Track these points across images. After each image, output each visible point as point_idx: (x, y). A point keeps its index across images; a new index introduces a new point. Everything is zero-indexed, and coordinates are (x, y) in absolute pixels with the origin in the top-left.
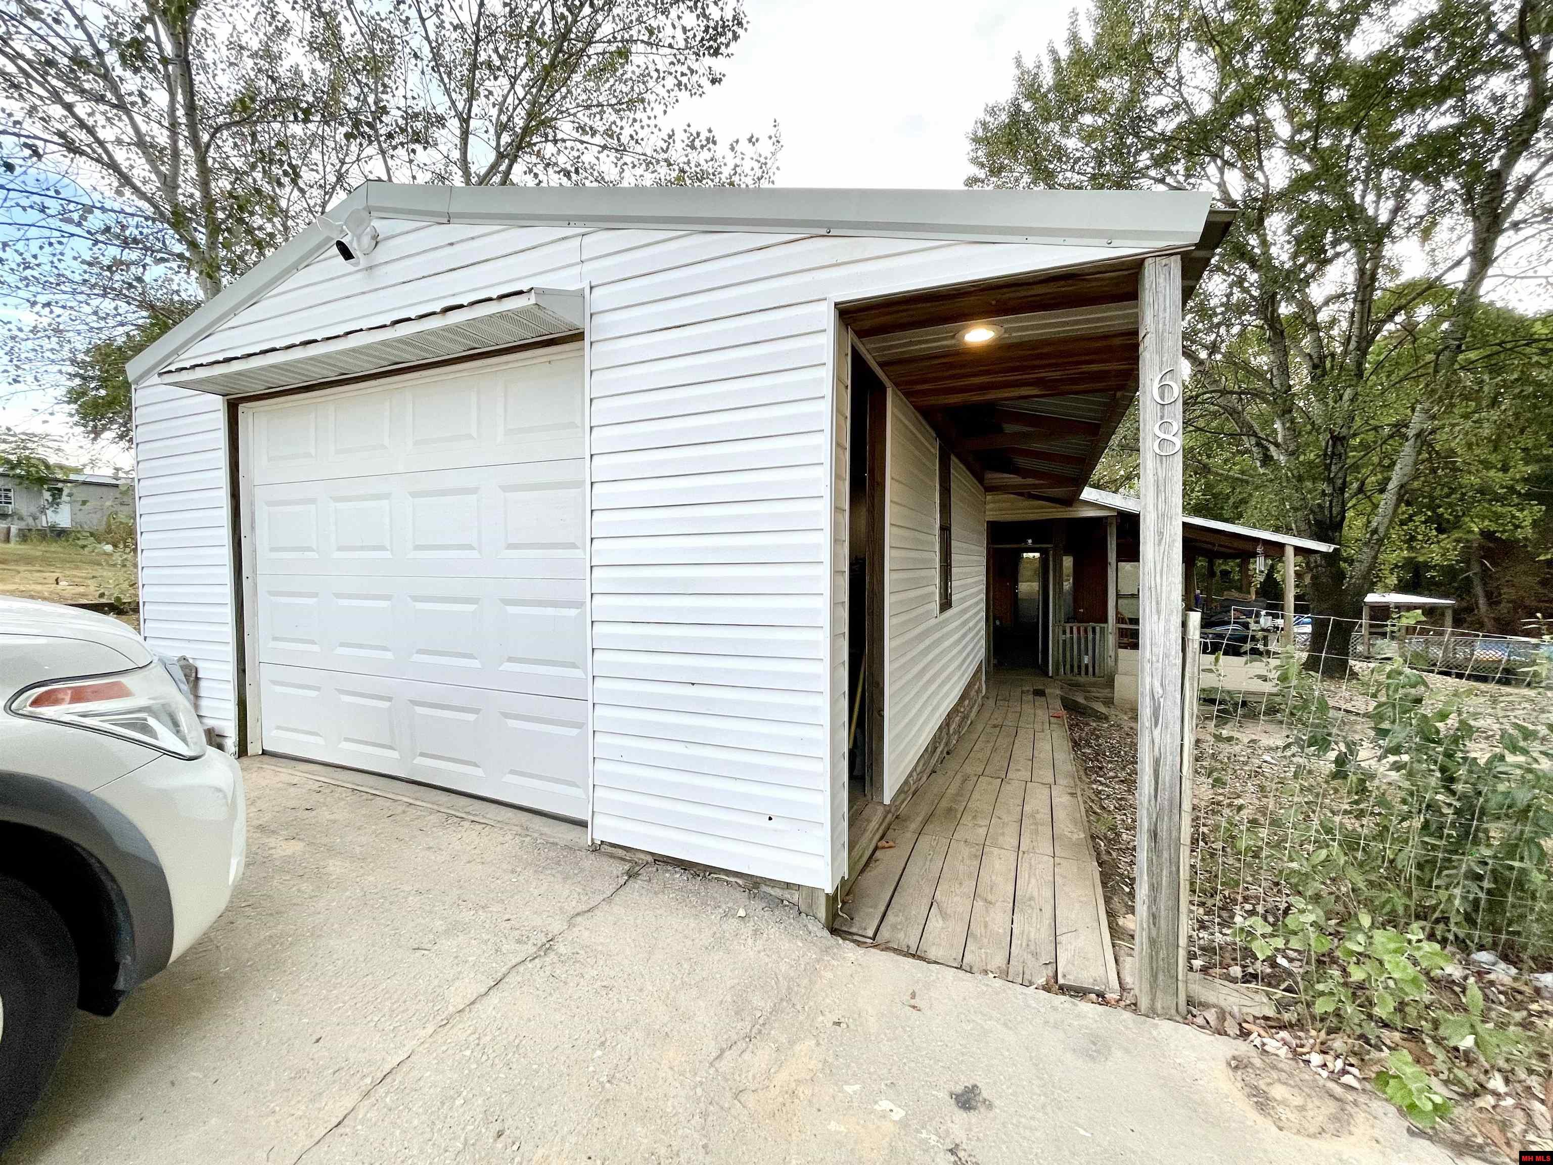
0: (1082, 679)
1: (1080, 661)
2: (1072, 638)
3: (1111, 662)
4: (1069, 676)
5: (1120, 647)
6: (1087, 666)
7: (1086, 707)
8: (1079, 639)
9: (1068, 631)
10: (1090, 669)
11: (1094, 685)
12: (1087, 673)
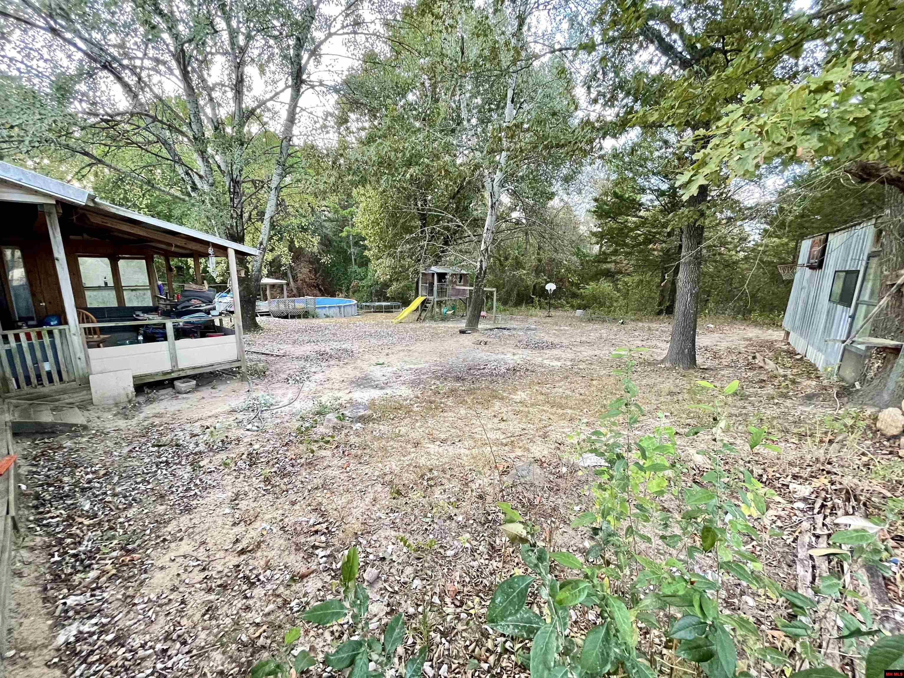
0: (47, 388)
1: (38, 370)
2: (20, 347)
3: (81, 364)
4: (26, 389)
5: (90, 347)
6: (49, 373)
7: (53, 425)
8: (31, 347)
9: (11, 338)
10: (55, 377)
11: (64, 392)
12: (51, 381)
